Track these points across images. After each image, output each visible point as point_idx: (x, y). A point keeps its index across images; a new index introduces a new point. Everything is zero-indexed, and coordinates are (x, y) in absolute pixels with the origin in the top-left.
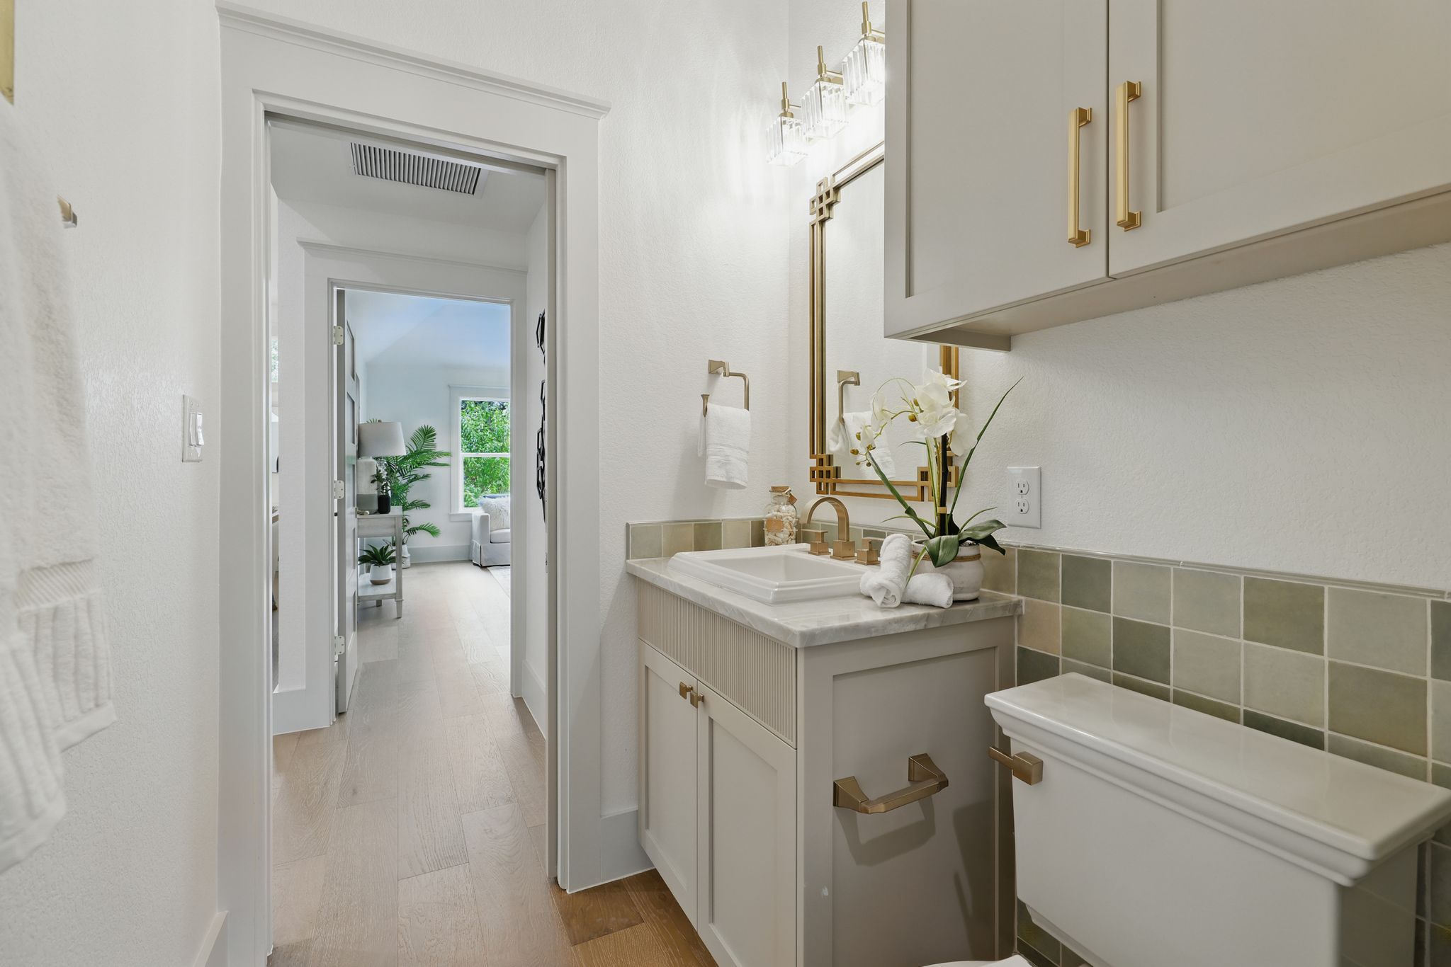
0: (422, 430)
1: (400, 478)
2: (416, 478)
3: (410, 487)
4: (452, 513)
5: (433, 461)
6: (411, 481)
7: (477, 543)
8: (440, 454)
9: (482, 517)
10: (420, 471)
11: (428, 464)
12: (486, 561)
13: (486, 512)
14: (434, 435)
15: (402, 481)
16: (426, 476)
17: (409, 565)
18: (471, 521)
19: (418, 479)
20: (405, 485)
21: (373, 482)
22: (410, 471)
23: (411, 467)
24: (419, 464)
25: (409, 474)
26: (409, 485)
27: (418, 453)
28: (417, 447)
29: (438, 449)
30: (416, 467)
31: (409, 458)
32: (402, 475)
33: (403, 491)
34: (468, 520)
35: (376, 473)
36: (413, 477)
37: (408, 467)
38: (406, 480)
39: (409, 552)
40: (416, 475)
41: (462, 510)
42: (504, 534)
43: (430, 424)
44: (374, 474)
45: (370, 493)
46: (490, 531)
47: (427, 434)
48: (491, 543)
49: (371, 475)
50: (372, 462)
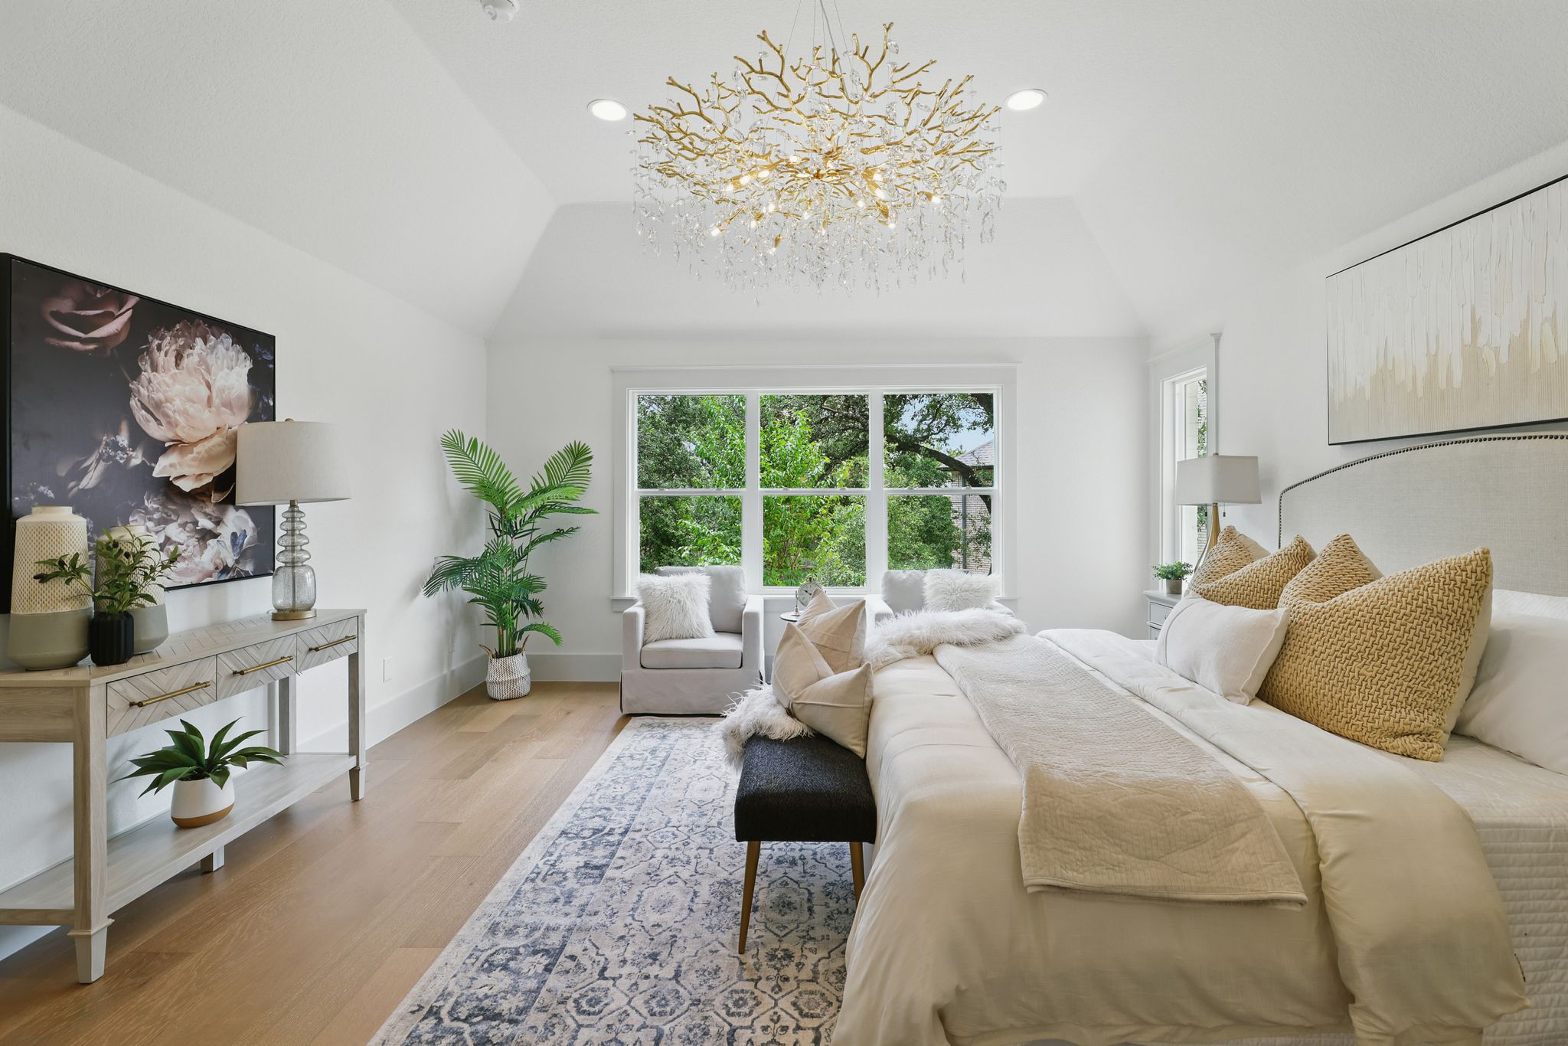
0: (569, 449)
3: (533, 551)
4: (616, 596)
6: (534, 541)
12: (629, 703)
14: (590, 458)
17: (526, 689)
22: (532, 522)
25: (529, 528)
28: (550, 480)
39: (528, 666)
42: (669, 651)
43: (584, 440)
44: (54, 557)
45: (38, 610)
46: (644, 644)
47: (578, 455)
48: (642, 667)
49: (42, 560)
50: (50, 523)
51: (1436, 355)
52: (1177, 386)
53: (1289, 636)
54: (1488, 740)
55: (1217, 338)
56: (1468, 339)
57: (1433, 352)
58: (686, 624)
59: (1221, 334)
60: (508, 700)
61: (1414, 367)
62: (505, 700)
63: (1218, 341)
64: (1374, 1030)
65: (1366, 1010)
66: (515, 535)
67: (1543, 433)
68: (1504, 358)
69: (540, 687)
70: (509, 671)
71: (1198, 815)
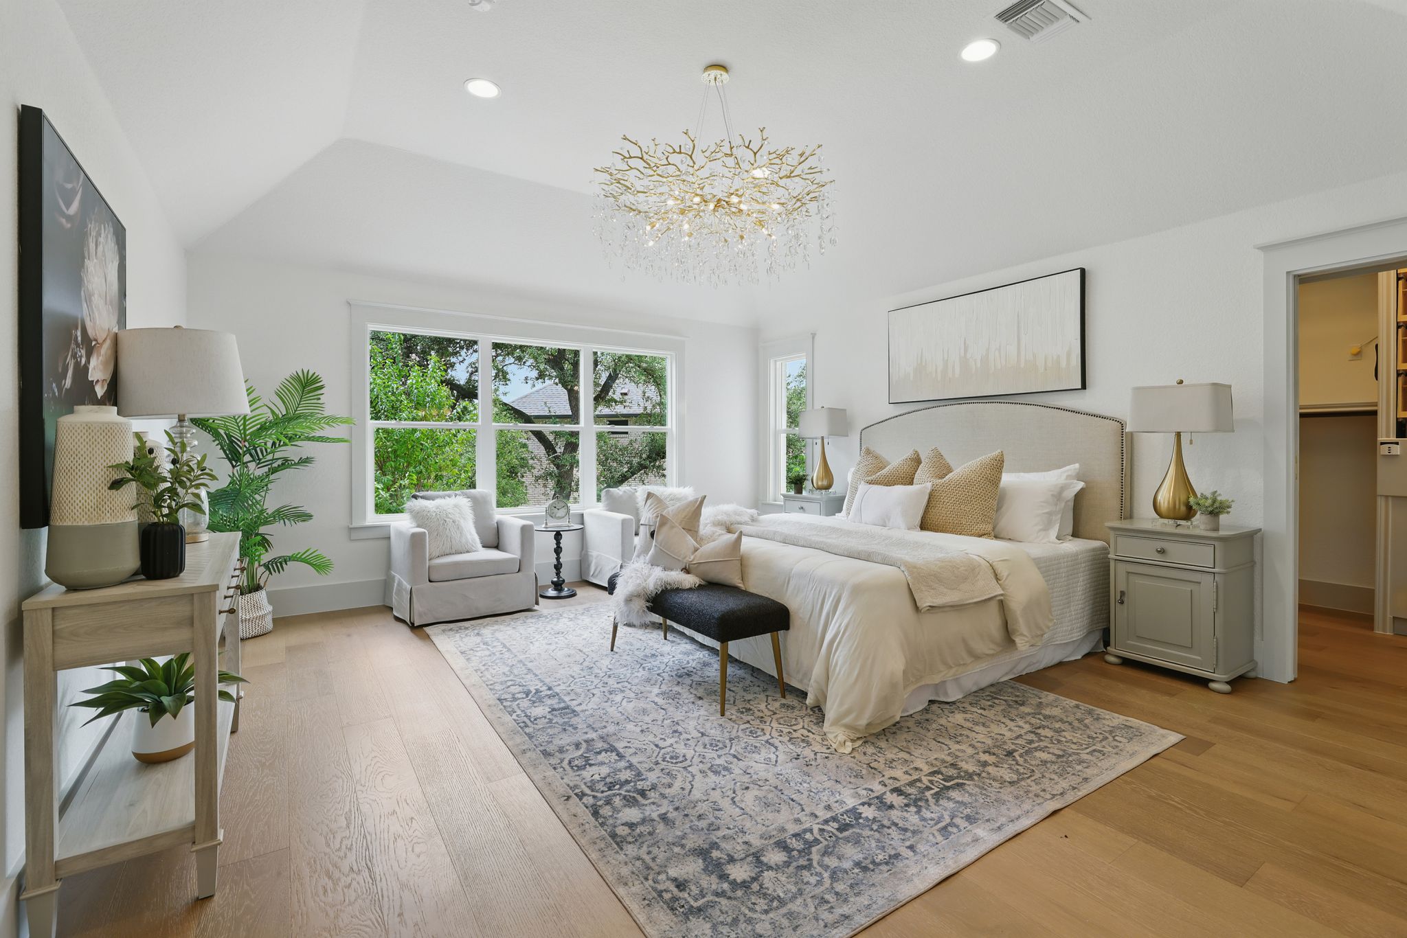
0: (297, 378)
1: (252, 466)
2: (286, 464)
3: (270, 482)
4: (355, 525)
5: (318, 434)
6: (274, 471)
7: (402, 580)
8: (331, 420)
9: (414, 535)
10: (290, 452)
11: (308, 439)
12: (420, 615)
13: (418, 526)
14: (321, 387)
15: (255, 470)
16: (306, 461)
17: (270, 626)
18: (389, 538)
19: (289, 467)
20: (261, 479)
21: (116, 485)
22: (273, 452)
23: (274, 444)
24: (290, 439)
25: (270, 457)
26: (272, 477)
27: (288, 419)
28: (287, 409)
29: (327, 412)
30: (285, 444)
31: (270, 427)
32: (256, 459)
33: (256, 491)
34: (385, 537)
35: (130, 457)
36: (280, 462)
37: (269, 445)
38: (266, 469)
39: (270, 602)
40: (286, 460)
41: (373, 518)
42: (457, 564)
43: (314, 368)
44: (121, 462)
45: (108, 520)
46: (430, 560)
47: (308, 385)
48: (430, 581)
49: (110, 464)
50: (116, 424)
51: (947, 360)
52: (778, 363)
53: (932, 497)
54: (1002, 536)
55: (814, 336)
56: (962, 354)
57: (946, 359)
58: (464, 541)
59: (815, 334)
60: (255, 637)
61: (936, 366)
62: (252, 638)
63: (813, 338)
64: (1023, 641)
65: (1022, 635)
66: (259, 464)
67: (996, 401)
68: (979, 365)
69: (283, 623)
70: (257, 607)
71: (963, 568)
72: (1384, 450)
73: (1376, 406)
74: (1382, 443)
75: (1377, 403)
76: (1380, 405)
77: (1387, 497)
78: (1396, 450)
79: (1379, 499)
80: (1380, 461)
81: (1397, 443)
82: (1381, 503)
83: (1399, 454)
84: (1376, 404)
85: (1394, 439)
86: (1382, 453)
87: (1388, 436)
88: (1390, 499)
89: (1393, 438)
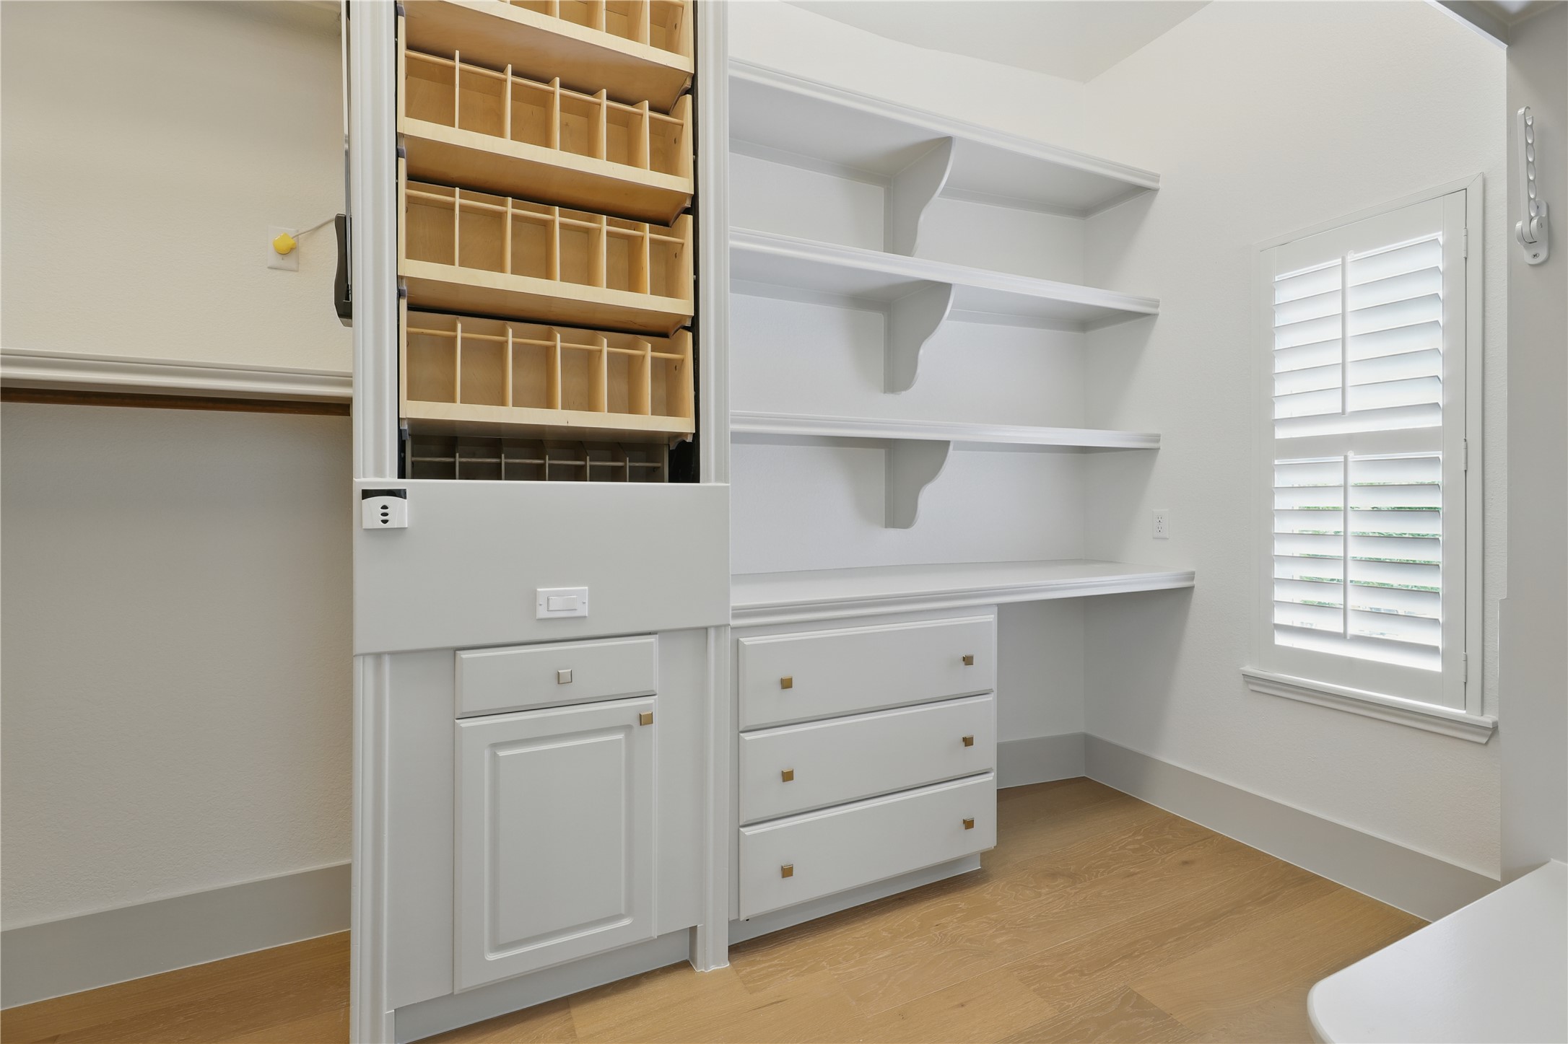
72: (369, 512)
73: (350, 384)
74: (367, 494)
75: (351, 373)
76: (358, 381)
77: (378, 656)
78: (400, 512)
79: (359, 665)
80: (361, 548)
81: (399, 494)
82: (364, 674)
83: (406, 526)
84: (347, 381)
85: (392, 481)
86: (368, 524)
87: (379, 472)
88: (387, 661)
89: (390, 479)
